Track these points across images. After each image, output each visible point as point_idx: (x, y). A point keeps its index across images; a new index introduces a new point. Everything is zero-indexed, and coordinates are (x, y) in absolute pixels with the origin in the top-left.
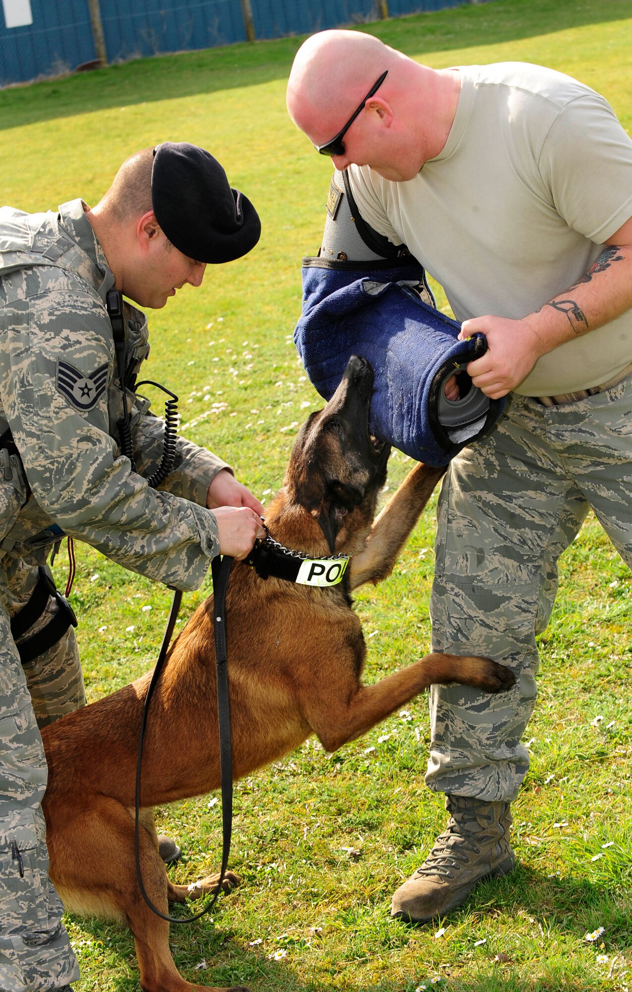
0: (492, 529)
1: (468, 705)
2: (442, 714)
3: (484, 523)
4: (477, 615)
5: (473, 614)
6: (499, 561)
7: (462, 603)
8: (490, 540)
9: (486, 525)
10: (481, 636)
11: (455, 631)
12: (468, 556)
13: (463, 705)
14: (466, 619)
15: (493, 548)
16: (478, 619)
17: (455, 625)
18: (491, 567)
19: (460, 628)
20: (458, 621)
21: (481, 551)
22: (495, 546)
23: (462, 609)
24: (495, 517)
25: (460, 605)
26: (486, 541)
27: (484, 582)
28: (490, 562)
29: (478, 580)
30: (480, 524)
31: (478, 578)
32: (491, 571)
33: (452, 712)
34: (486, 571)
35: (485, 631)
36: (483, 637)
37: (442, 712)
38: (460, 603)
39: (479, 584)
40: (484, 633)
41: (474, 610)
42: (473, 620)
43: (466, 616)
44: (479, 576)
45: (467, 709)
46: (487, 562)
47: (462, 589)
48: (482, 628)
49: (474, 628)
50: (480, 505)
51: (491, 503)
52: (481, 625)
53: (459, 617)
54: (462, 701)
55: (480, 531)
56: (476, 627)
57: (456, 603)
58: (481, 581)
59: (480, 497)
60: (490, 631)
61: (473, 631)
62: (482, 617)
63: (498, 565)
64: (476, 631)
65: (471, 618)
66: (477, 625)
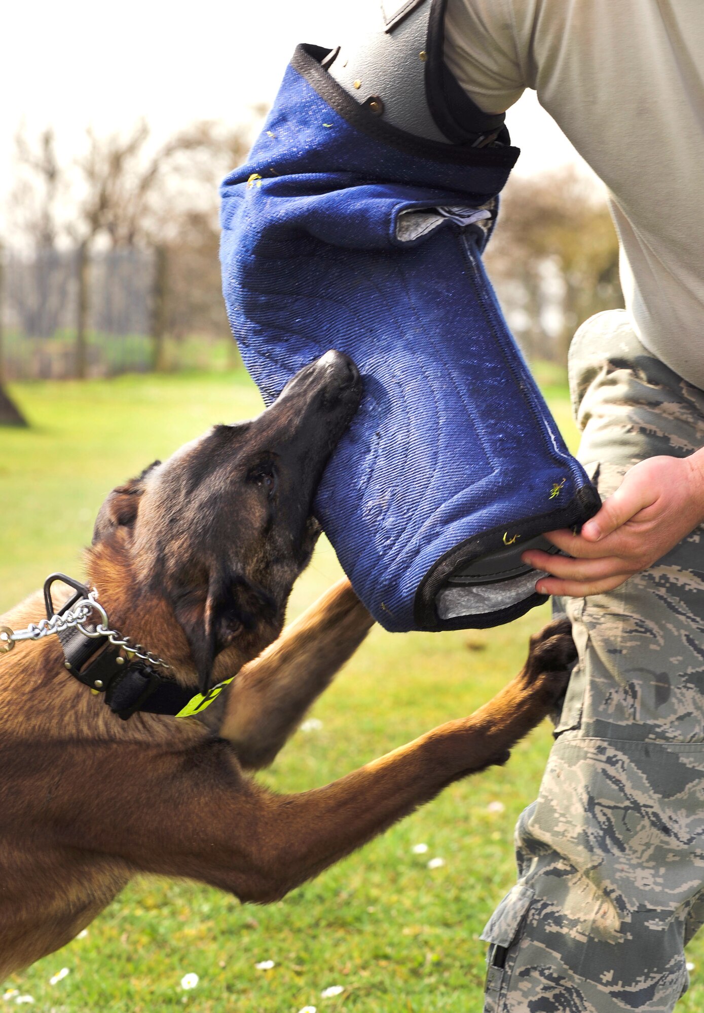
0: (684, 639)
1: (617, 988)
2: (555, 996)
3: (670, 626)
4: (650, 802)
5: (642, 799)
6: (695, 702)
7: (623, 777)
8: (680, 658)
9: (674, 630)
10: (648, 845)
11: (601, 833)
12: (637, 688)
13: (608, 984)
14: (626, 808)
15: (686, 674)
16: (648, 810)
17: (602, 819)
18: (681, 711)
19: (610, 826)
20: (609, 812)
21: (663, 678)
22: (690, 671)
23: (622, 789)
24: (691, 615)
25: (617, 782)
26: (674, 660)
27: (667, 739)
28: (680, 701)
29: (656, 733)
30: (662, 627)
31: (658, 730)
32: (680, 718)
33: (579, 995)
34: (673, 717)
35: (657, 836)
36: (652, 848)
37: (557, 991)
38: (618, 777)
39: (659, 742)
40: (656, 842)
41: (645, 791)
42: (639, 811)
43: (627, 803)
44: (659, 726)
45: (613, 994)
46: (674, 700)
47: (622, 749)
48: (655, 831)
49: (639, 828)
50: (662, 591)
51: (687, 588)
52: (653, 824)
53: (612, 804)
54: (608, 976)
55: (662, 641)
56: (644, 827)
57: (610, 777)
58: (662, 736)
59: (664, 577)
60: (666, 839)
61: (636, 833)
62: (657, 809)
63: (691, 708)
64: (641, 834)
65: (636, 806)
66: (646, 822)
